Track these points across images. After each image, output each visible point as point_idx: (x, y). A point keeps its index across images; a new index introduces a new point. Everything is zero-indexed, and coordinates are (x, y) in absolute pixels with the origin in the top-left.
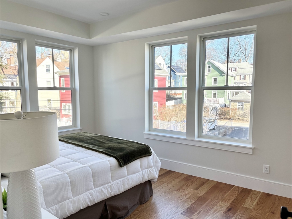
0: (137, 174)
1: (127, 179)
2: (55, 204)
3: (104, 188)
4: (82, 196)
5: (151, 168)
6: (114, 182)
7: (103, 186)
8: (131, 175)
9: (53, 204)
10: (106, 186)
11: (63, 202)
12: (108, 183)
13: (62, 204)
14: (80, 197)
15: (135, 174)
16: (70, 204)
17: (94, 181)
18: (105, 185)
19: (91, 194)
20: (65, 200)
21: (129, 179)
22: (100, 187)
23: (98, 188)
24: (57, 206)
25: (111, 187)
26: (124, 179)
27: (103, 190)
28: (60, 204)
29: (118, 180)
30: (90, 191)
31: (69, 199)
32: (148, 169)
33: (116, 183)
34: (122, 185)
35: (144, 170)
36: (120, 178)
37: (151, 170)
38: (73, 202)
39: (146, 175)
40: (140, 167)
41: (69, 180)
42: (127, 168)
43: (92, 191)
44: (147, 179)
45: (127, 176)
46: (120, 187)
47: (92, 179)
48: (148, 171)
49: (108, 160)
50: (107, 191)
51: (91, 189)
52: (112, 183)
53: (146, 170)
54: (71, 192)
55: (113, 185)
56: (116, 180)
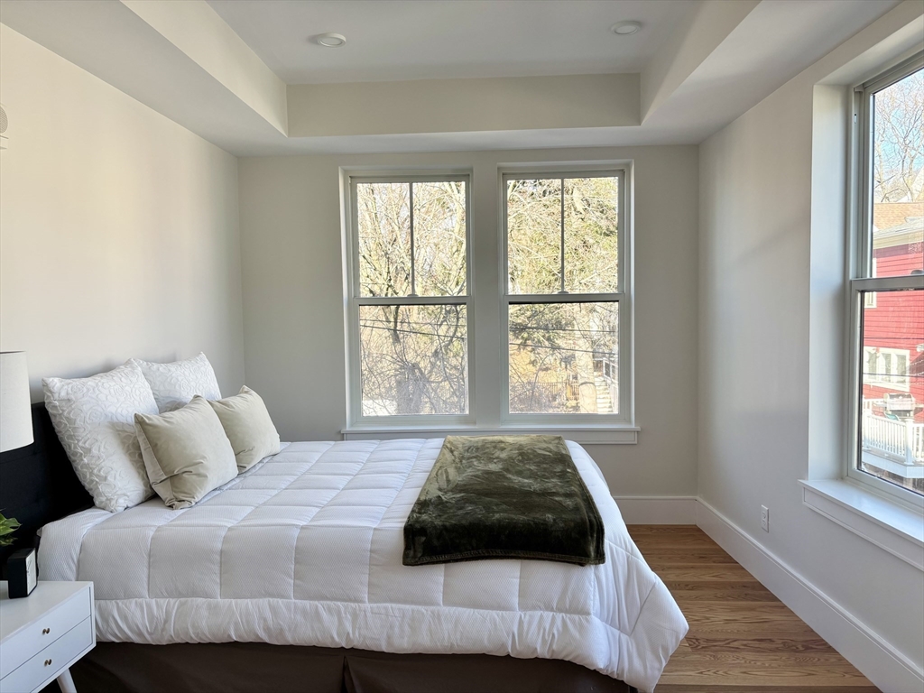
0: (494, 613)
1: (432, 612)
2: (170, 595)
3: (330, 610)
4: (243, 602)
5: (576, 617)
6: (375, 605)
7: (329, 602)
8: (460, 609)
9: (165, 594)
10: (338, 607)
11: (190, 599)
12: (350, 600)
13: (187, 601)
14: (236, 604)
15: (482, 611)
16: (204, 613)
17: (297, 576)
18: (339, 603)
19: (274, 610)
20: (195, 594)
21: (442, 618)
22: (316, 602)
23: (307, 603)
24: (172, 601)
25: (355, 616)
26: (422, 608)
27: (324, 615)
28: (183, 599)
29: (394, 605)
30: (273, 601)
31: (207, 596)
32: (559, 616)
33: (383, 611)
34: (407, 628)
35: (538, 613)
36: (405, 602)
37: (573, 622)
38: (213, 609)
39: (538, 633)
40: (517, 594)
41: (219, 546)
42: (445, 576)
43: (280, 601)
44: (542, 652)
45: (439, 605)
46: (397, 630)
47: (293, 567)
48: (559, 623)
49: (375, 529)
50: (336, 623)
51: (282, 597)
52: (367, 605)
53: (548, 615)
54: (218, 581)
55: (369, 614)
56: (385, 601)
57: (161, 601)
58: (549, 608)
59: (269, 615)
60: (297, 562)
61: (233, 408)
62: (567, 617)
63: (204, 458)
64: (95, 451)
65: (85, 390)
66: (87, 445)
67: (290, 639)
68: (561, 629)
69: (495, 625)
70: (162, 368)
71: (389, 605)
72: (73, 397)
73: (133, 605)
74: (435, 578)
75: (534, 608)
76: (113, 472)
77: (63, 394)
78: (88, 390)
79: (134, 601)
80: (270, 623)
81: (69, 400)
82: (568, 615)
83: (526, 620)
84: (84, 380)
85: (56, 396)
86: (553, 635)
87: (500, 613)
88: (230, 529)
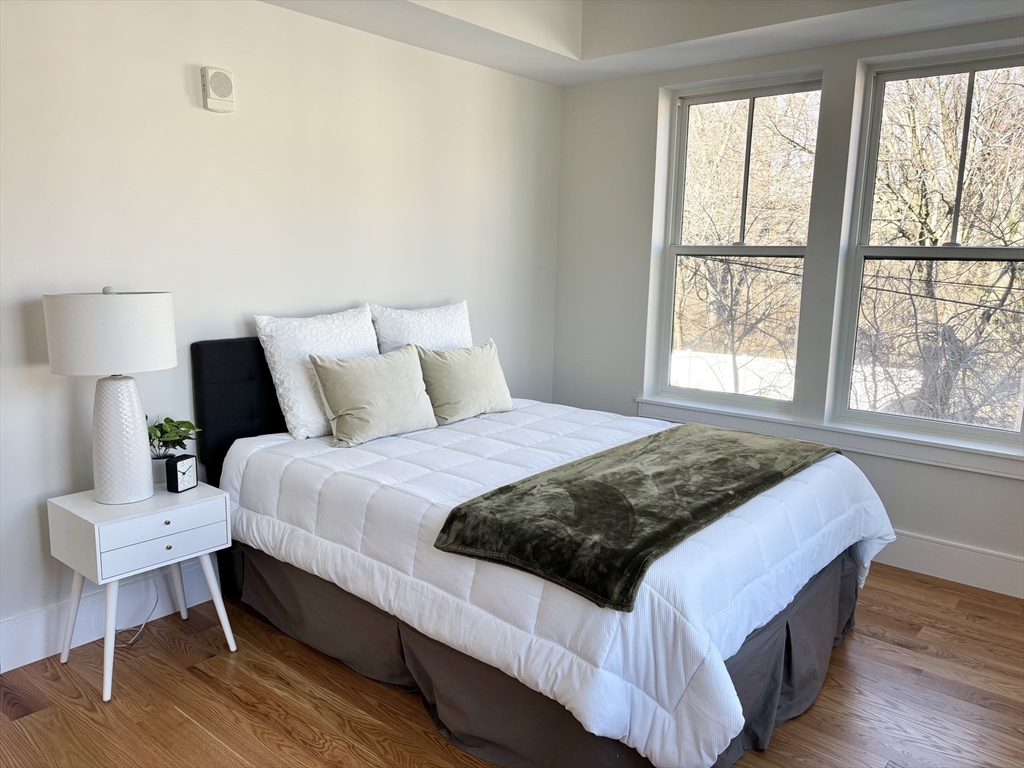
0: (508, 627)
1: (458, 605)
2: (287, 521)
3: (382, 572)
5: (584, 664)
6: (416, 580)
7: (383, 565)
8: (482, 612)
9: (285, 518)
10: (389, 572)
11: (296, 528)
12: (398, 569)
16: (302, 543)
17: (365, 532)
18: (390, 568)
19: (344, 558)
20: (300, 525)
21: (464, 614)
23: (367, 560)
25: (398, 585)
26: (450, 598)
27: (377, 576)
28: (293, 527)
29: (429, 586)
30: (345, 549)
32: (570, 655)
33: (420, 589)
34: (434, 613)
35: (551, 644)
36: (439, 586)
37: (580, 668)
39: (543, 666)
40: (535, 615)
41: (319, 487)
42: (476, 571)
43: (350, 550)
44: (543, 687)
45: (465, 599)
46: (427, 611)
47: (363, 522)
48: (566, 663)
49: (432, 504)
50: (384, 587)
51: (352, 548)
52: (410, 578)
53: (559, 649)
54: (315, 518)
55: (408, 588)
56: (424, 580)
57: (282, 523)
58: (561, 642)
59: (339, 561)
60: (367, 518)
61: (446, 359)
62: (577, 660)
63: (370, 403)
64: (286, 384)
65: (287, 328)
66: (282, 378)
67: (351, 588)
68: (566, 671)
69: (505, 640)
70: (395, 314)
71: (425, 584)
72: (274, 334)
73: (264, 522)
74: (467, 570)
75: (548, 637)
76: (297, 404)
77: (268, 330)
78: (290, 329)
79: (266, 517)
80: (339, 569)
81: (272, 336)
82: (579, 659)
83: (535, 647)
84: (289, 319)
85: (262, 331)
86: (556, 674)
87: (514, 629)
88: (335, 474)
